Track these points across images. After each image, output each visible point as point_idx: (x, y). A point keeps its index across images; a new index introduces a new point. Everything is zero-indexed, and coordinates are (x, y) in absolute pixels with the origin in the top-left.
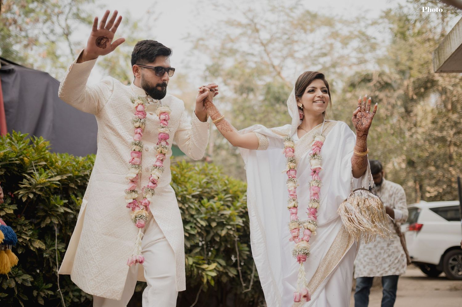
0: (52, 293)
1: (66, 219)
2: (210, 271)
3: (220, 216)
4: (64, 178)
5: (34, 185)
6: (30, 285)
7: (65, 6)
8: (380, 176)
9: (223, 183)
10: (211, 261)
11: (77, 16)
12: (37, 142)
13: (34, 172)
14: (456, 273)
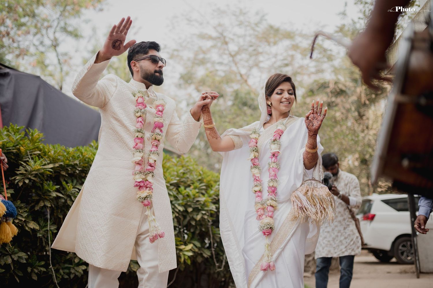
0: (45, 270)
1: (57, 203)
2: (187, 251)
3: (195, 202)
4: (56, 166)
5: (29, 171)
6: (25, 262)
7: (54, 21)
8: (336, 167)
9: (198, 173)
10: (187, 243)
11: (64, 30)
12: (32, 134)
13: (29, 160)
14: (405, 258)
